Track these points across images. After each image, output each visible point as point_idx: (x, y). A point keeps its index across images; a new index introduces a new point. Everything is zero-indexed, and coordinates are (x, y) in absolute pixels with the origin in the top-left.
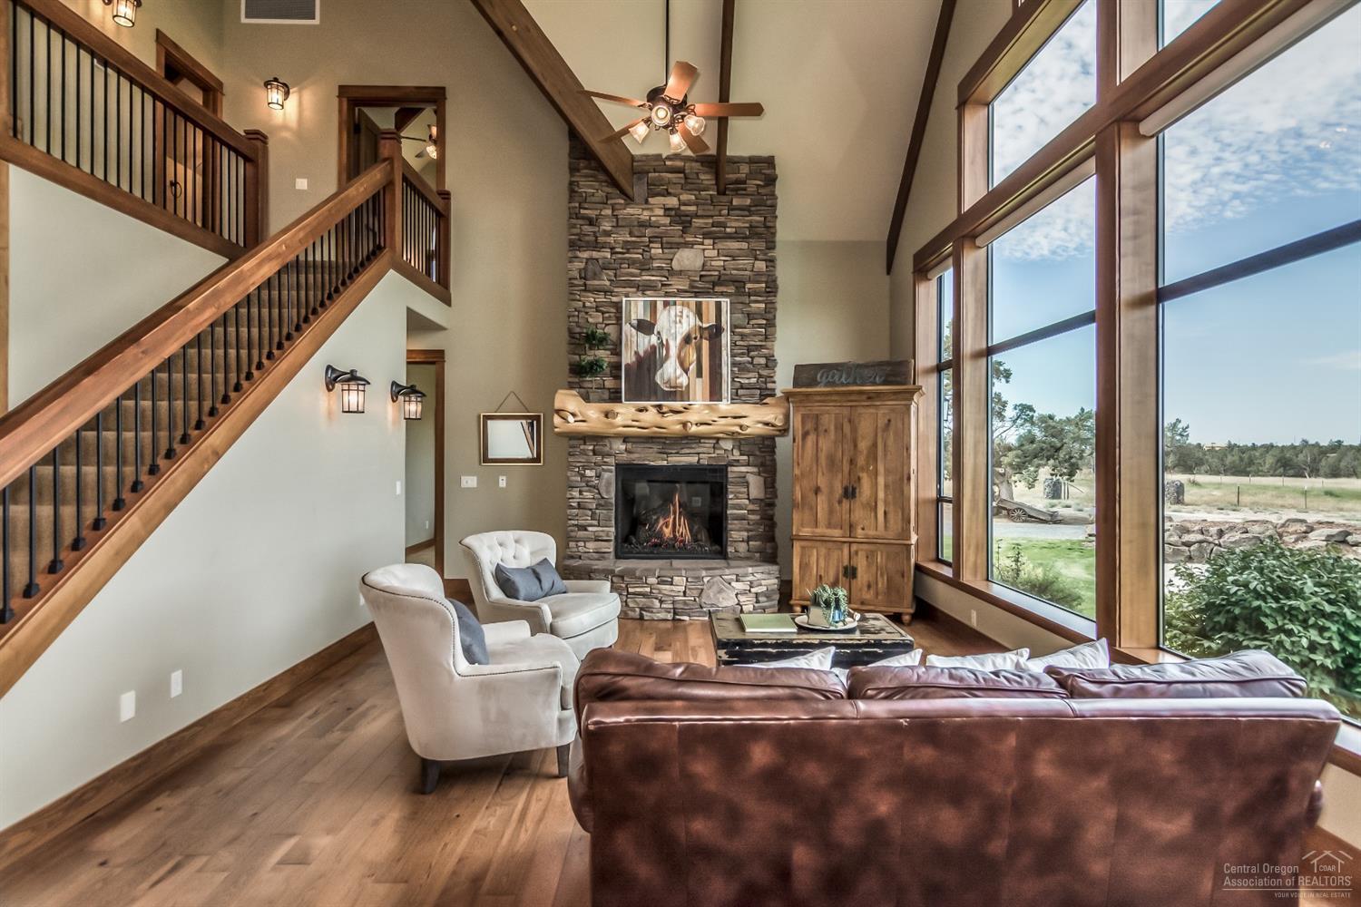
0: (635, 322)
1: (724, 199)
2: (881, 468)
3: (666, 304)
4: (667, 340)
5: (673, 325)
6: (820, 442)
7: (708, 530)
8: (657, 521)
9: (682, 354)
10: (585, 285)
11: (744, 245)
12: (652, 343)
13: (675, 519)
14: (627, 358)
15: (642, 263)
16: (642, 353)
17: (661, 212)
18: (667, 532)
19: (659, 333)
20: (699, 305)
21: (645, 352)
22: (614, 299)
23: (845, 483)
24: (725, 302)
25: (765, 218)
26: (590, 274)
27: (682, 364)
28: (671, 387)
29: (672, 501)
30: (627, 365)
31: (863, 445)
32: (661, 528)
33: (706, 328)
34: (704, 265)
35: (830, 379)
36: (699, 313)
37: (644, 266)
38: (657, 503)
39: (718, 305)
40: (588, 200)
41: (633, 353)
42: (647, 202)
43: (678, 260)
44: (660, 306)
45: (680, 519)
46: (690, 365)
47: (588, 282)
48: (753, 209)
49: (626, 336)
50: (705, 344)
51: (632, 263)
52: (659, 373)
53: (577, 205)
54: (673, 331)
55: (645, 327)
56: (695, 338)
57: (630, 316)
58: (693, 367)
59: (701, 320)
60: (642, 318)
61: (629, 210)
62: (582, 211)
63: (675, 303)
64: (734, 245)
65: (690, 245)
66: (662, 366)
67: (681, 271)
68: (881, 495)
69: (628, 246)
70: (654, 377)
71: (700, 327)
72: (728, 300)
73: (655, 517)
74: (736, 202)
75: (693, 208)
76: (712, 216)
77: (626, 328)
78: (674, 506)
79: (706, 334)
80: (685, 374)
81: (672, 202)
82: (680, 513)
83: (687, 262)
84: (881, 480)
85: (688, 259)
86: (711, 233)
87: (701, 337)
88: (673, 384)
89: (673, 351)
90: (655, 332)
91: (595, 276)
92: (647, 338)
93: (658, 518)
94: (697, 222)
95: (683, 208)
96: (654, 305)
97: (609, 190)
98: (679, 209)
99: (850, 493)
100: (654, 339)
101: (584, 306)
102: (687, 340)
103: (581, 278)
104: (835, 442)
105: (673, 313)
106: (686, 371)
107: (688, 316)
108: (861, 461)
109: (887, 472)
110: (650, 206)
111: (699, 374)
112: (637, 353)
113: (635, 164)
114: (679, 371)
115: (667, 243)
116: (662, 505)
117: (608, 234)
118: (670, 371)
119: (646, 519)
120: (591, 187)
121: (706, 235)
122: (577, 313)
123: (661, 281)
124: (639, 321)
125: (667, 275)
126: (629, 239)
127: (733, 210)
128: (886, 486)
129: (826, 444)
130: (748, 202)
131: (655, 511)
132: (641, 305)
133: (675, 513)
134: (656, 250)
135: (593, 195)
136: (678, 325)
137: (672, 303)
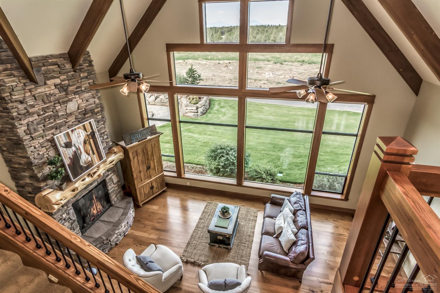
0: (63, 145)
1: (77, 74)
2: (155, 158)
3: (72, 131)
4: (78, 146)
5: (78, 139)
6: (139, 158)
7: (106, 201)
8: (91, 210)
9: (86, 149)
10: (31, 137)
11: (90, 94)
12: (73, 151)
13: (96, 205)
14: (67, 162)
15: (55, 116)
16: (71, 157)
17: (53, 87)
18: (95, 212)
19: (74, 145)
20: (84, 126)
21: (73, 156)
22: (48, 138)
23: (147, 166)
24: (92, 121)
25: (93, 80)
26: (32, 131)
27: (87, 153)
28: (86, 164)
29: (93, 199)
30: (68, 165)
31: (150, 154)
32: (93, 212)
33: (89, 134)
34: (78, 108)
35: (136, 137)
36: (85, 129)
37: (56, 116)
38: (88, 203)
39: (90, 123)
40: (15, 90)
41: (68, 158)
42: (45, 84)
43: (69, 109)
44: (70, 133)
45: (97, 203)
46: (89, 151)
47: (33, 136)
48: (88, 77)
49: (63, 153)
50: (91, 140)
51: (50, 117)
52: (81, 161)
53: (8, 94)
54: (79, 141)
55: (68, 145)
56: (87, 140)
57: (60, 143)
58: (91, 152)
59: (87, 132)
60: (66, 141)
61: (39, 90)
62: (14, 97)
63: (75, 129)
64: (86, 95)
65: (70, 100)
66: (80, 158)
67: (71, 113)
68: (156, 164)
69: (44, 110)
70: (80, 164)
71: (87, 135)
72: (93, 120)
73: (89, 210)
74: (82, 75)
75: (67, 82)
76: (75, 84)
77: (61, 149)
78: (94, 200)
79: (90, 137)
80: (89, 156)
81: (58, 81)
82: (97, 201)
83: (73, 109)
84: (155, 161)
85: (72, 106)
86: (77, 92)
87: (89, 139)
88: (87, 162)
89: (82, 150)
90: (73, 145)
91: (35, 130)
92: (71, 149)
93: (91, 209)
94: (71, 88)
95: (63, 83)
96: (68, 133)
97: (24, 81)
98: (61, 84)
99: (149, 168)
100: (74, 148)
101: (35, 148)
102: (85, 142)
103: (27, 134)
104: (142, 156)
105: (76, 134)
106: (89, 155)
107: (82, 133)
108: (150, 158)
109: (156, 158)
110: (48, 86)
111: (94, 154)
112: (70, 158)
113: (33, 63)
114: (87, 156)
115: (62, 102)
116: (90, 203)
117: (33, 106)
118: (84, 158)
119: (87, 213)
120: (13, 81)
121: (75, 93)
122: (33, 153)
123: (64, 121)
124: (65, 143)
125: (66, 117)
126: (45, 106)
127: (82, 79)
128: (157, 162)
129: (140, 158)
130: (86, 74)
131: (89, 208)
132: (63, 136)
133: (95, 203)
134: (58, 107)
135: (17, 86)
136: (80, 138)
137: (74, 130)
